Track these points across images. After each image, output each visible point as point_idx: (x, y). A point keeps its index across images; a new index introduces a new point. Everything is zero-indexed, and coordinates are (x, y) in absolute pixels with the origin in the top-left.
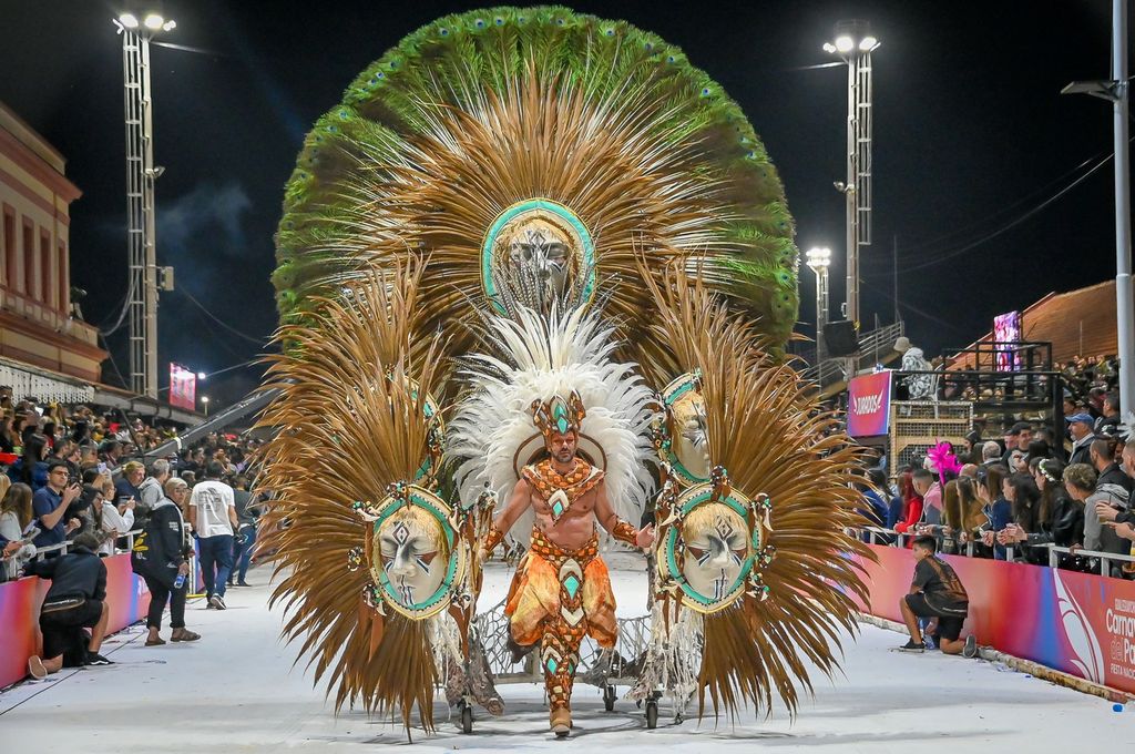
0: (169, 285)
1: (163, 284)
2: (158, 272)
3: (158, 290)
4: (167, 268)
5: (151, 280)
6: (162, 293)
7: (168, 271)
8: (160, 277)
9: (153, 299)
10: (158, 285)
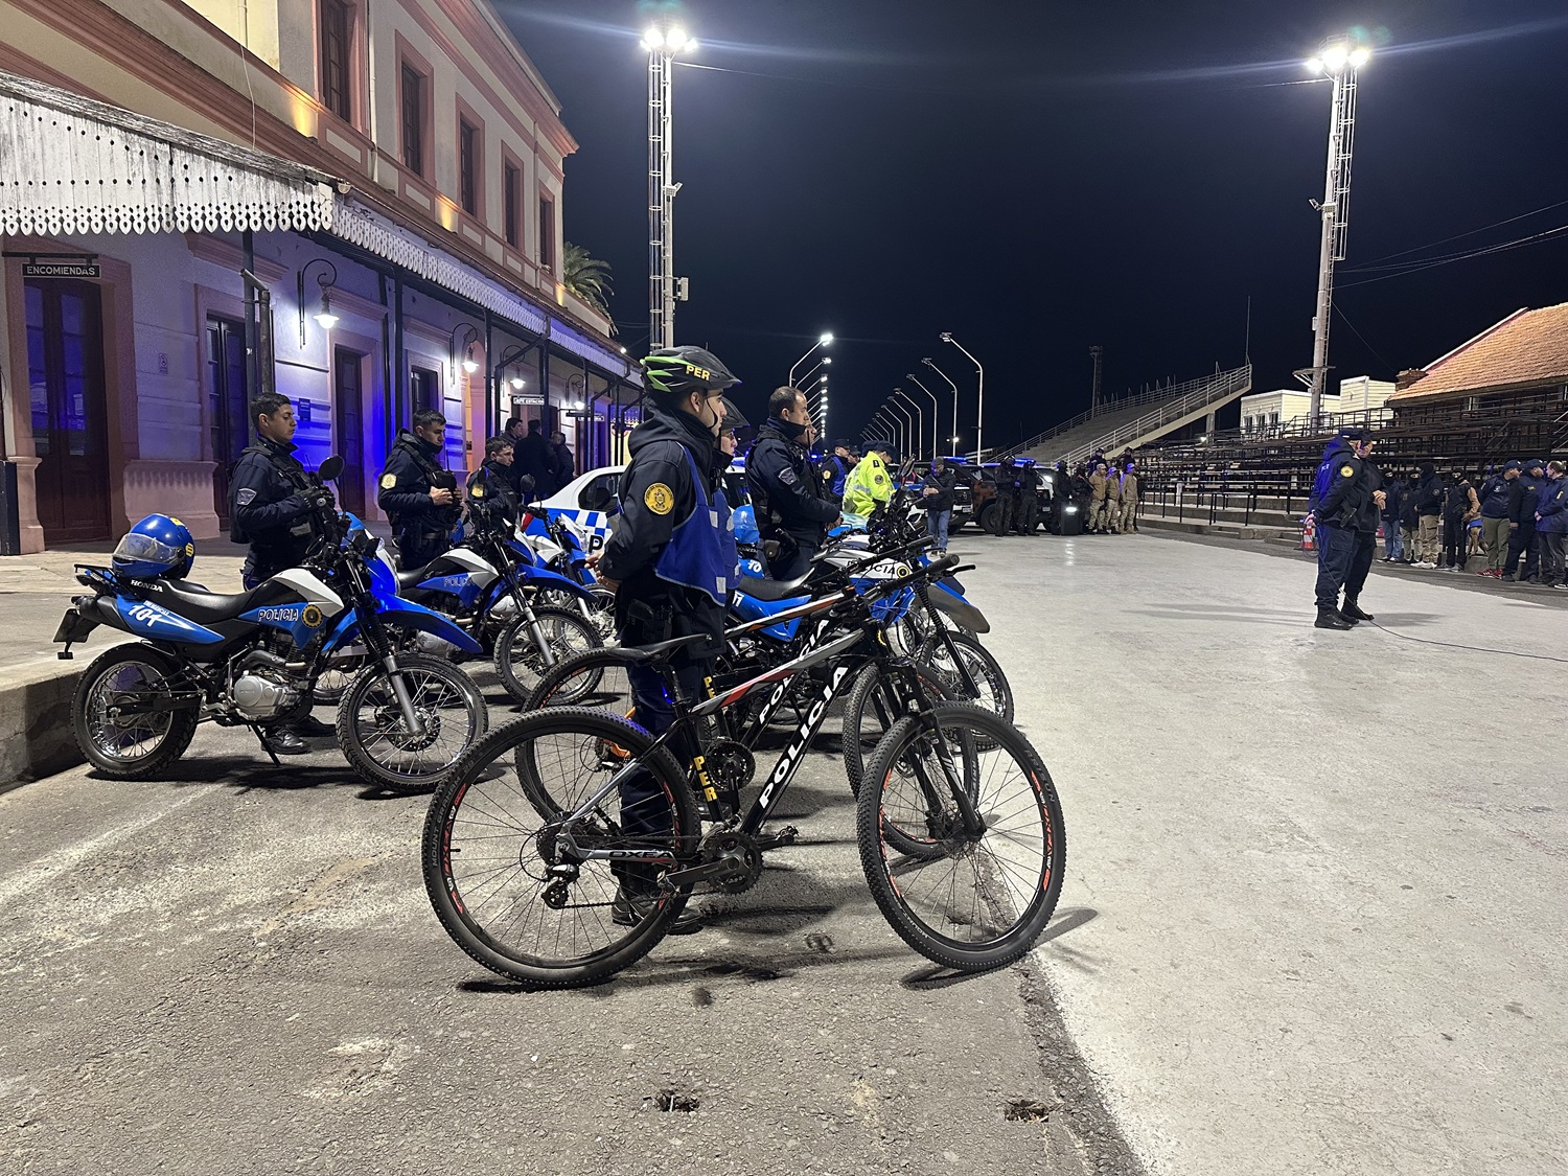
0: (684, 295)
1: (679, 294)
2: (675, 282)
3: (674, 300)
4: (683, 279)
5: (669, 290)
6: (678, 301)
7: (684, 282)
8: (676, 288)
9: (670, 306)
10: (675, 294)
